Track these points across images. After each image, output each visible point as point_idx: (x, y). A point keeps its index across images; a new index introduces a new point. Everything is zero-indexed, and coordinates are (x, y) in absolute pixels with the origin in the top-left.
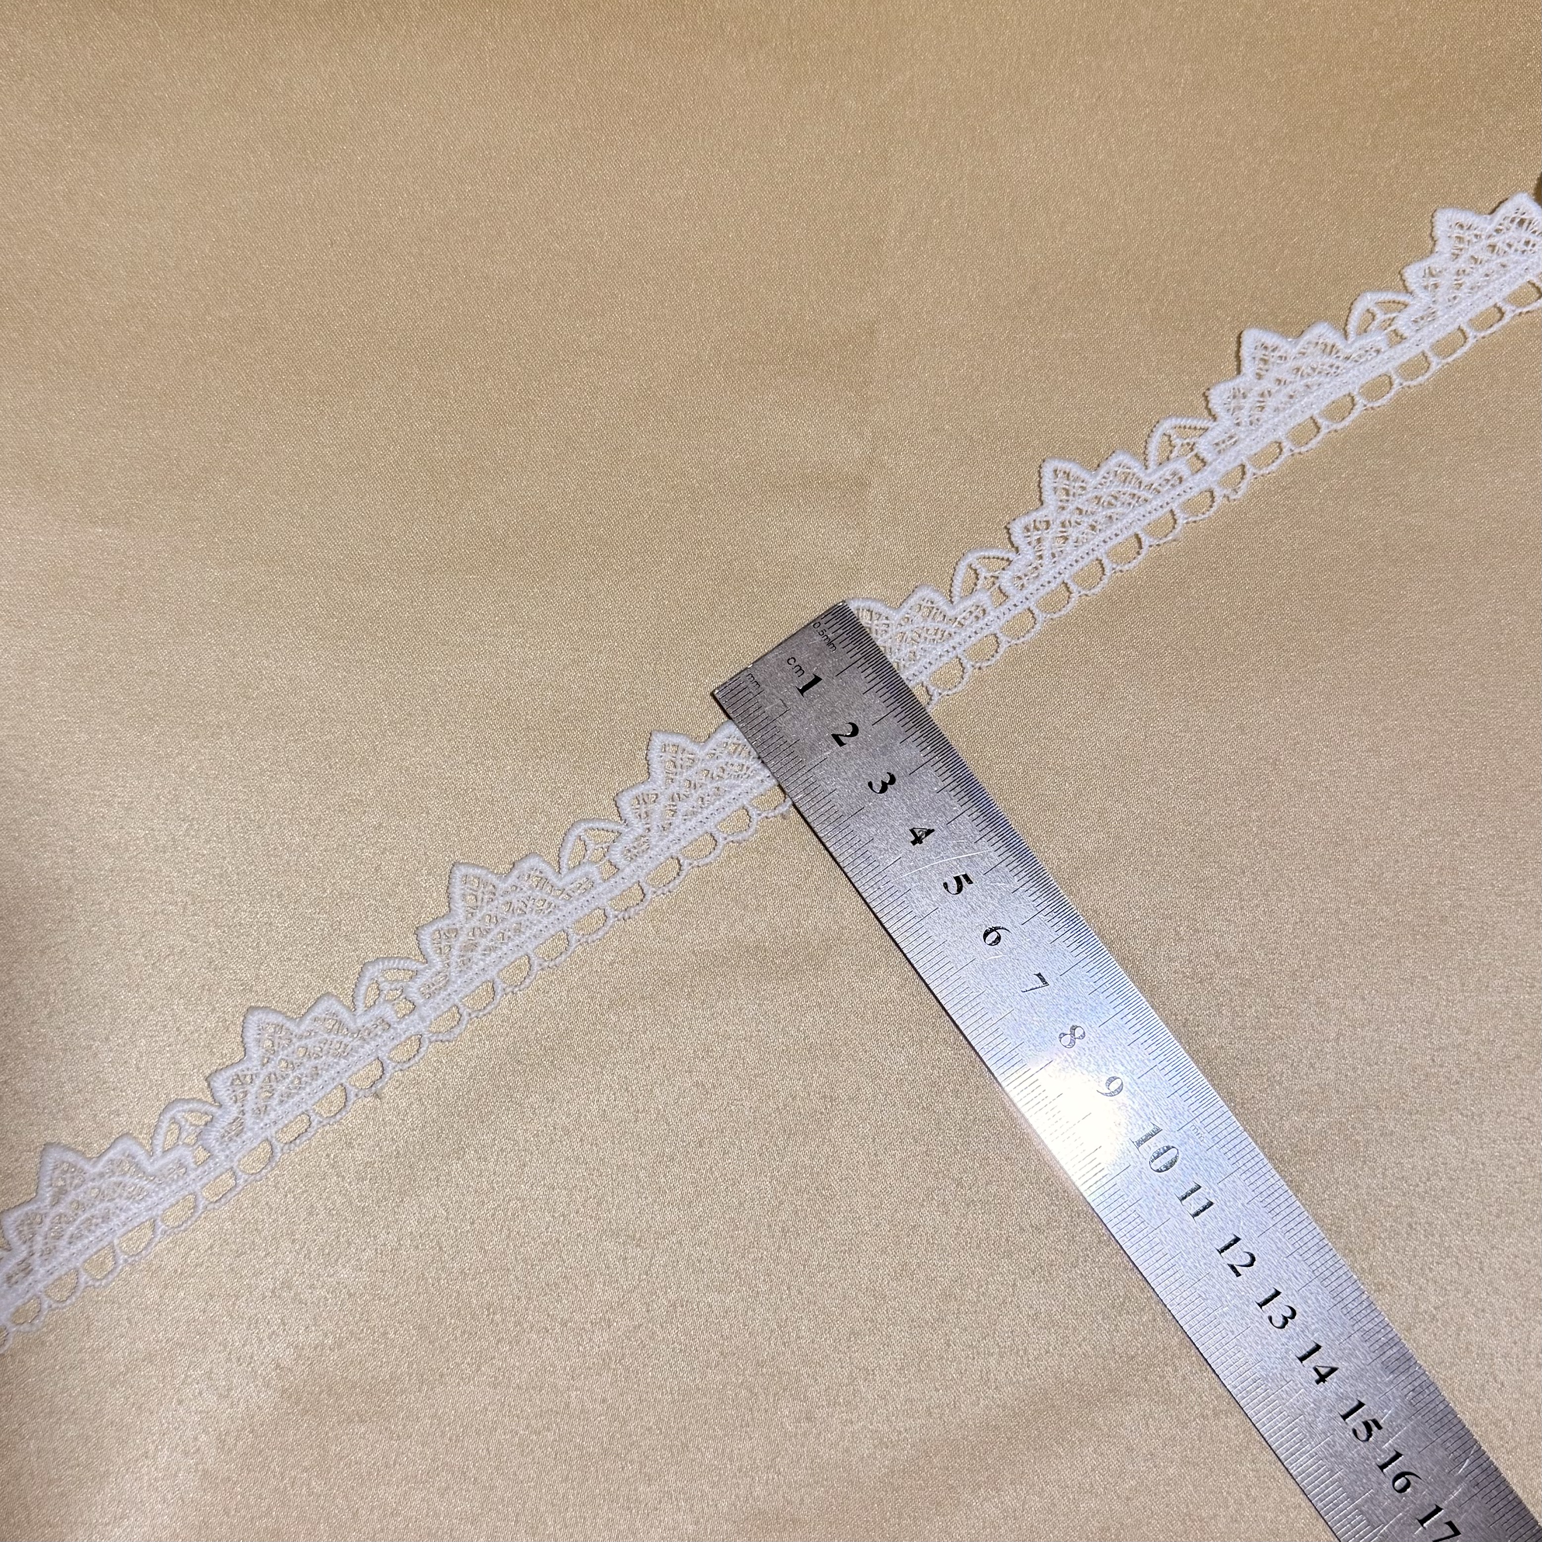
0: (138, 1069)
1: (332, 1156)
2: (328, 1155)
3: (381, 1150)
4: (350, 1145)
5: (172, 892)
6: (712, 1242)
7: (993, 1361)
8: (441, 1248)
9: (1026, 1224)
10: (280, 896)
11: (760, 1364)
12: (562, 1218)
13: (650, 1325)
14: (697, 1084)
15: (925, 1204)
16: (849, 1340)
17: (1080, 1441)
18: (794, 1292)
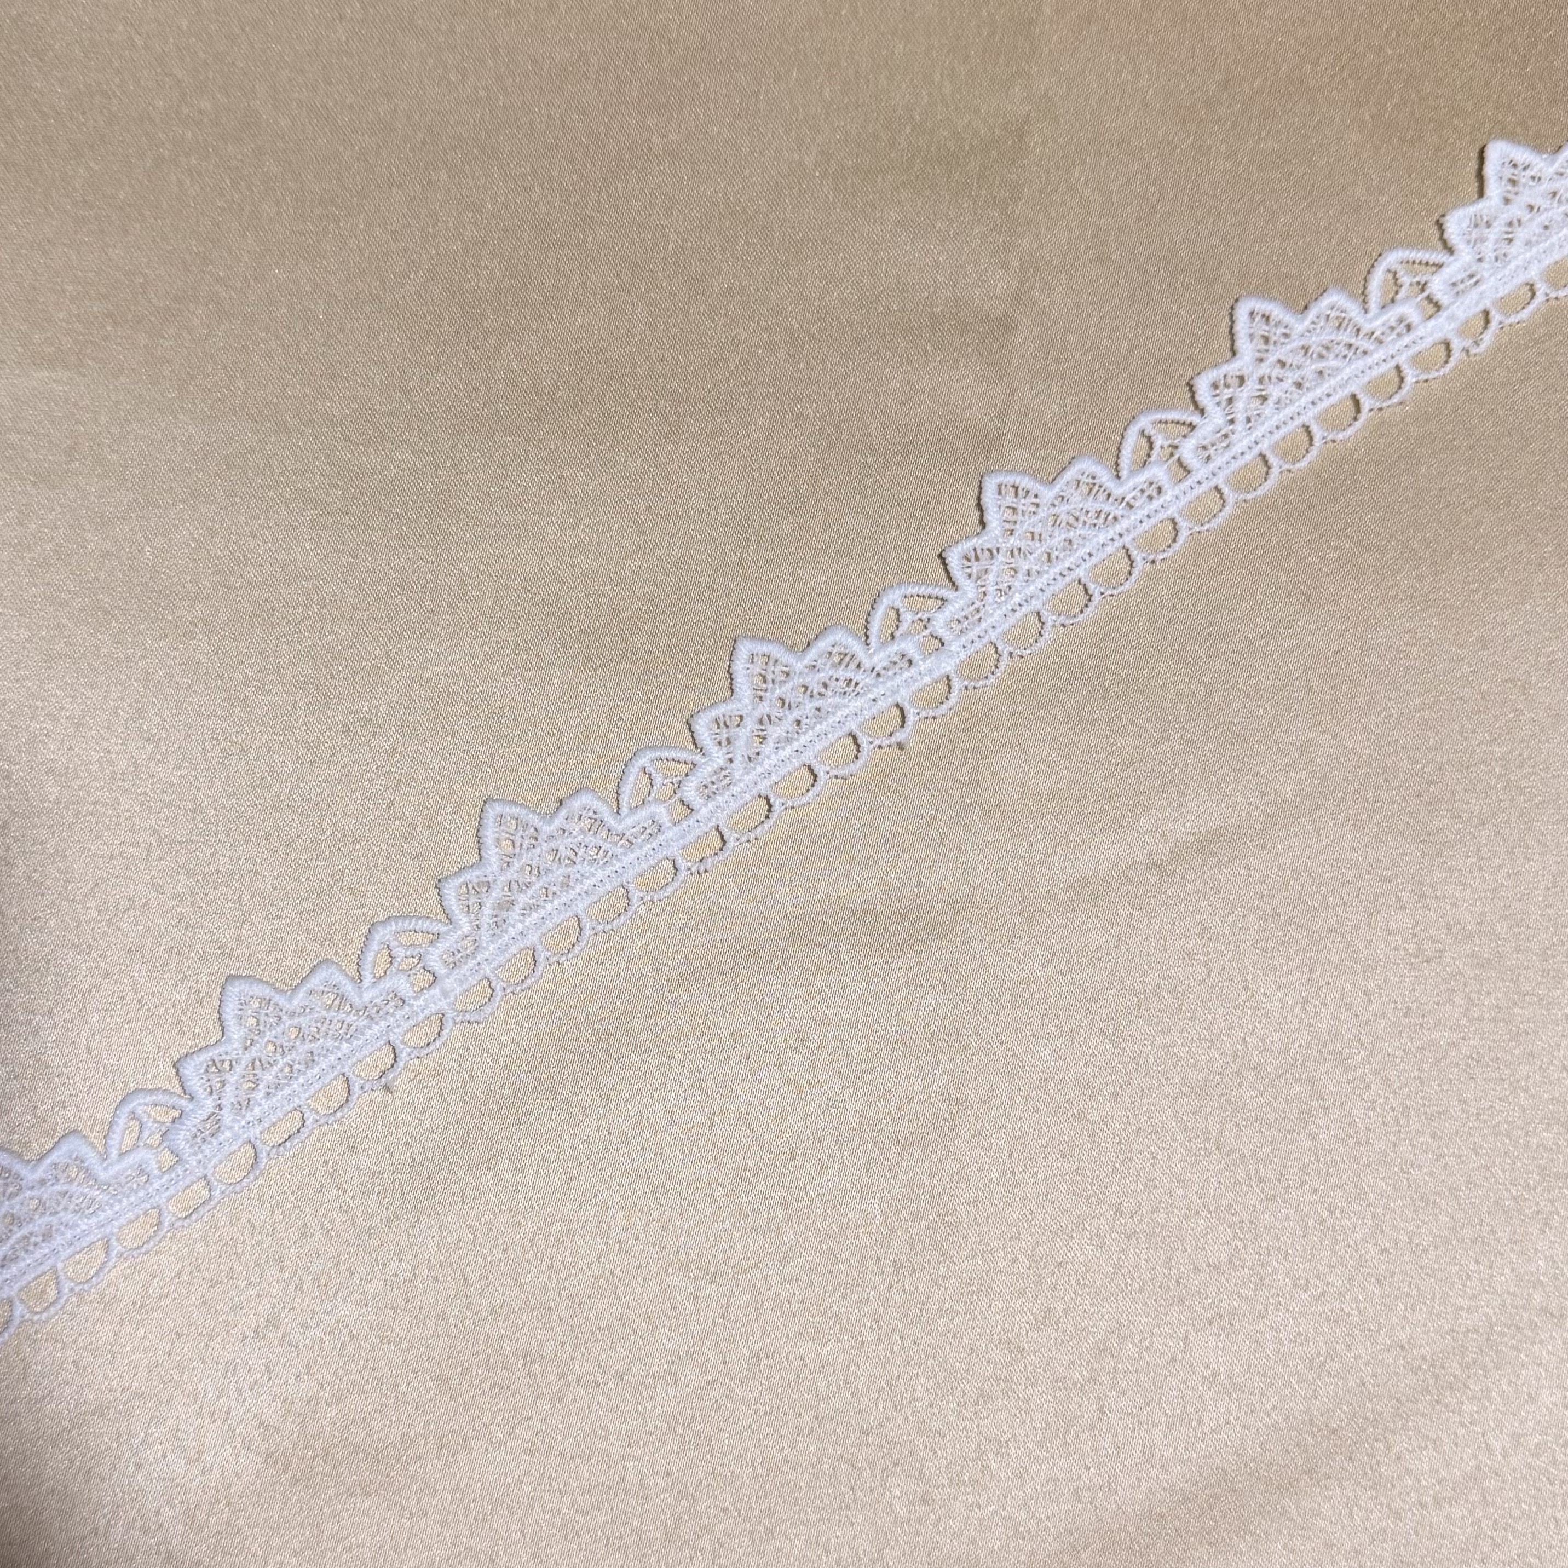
0: (89, 1052)
1: (331, 1163)
2: (326, 1162)
3: (391, 1156)
4: (353, 1149)
5: (132, 830)
6: (804, 1277)
7: (1158, 1434)
8: (465, 1279)
9: (1201, 1263)
10: (267, 837)
11: (866, 1432)
12: (617, 1245)
13: (727, 1381)
14: (787, 1081)
15: (1074, 1235)
16: (977, 1403)
17: (1266, 1533)
18: (909, 1342)
